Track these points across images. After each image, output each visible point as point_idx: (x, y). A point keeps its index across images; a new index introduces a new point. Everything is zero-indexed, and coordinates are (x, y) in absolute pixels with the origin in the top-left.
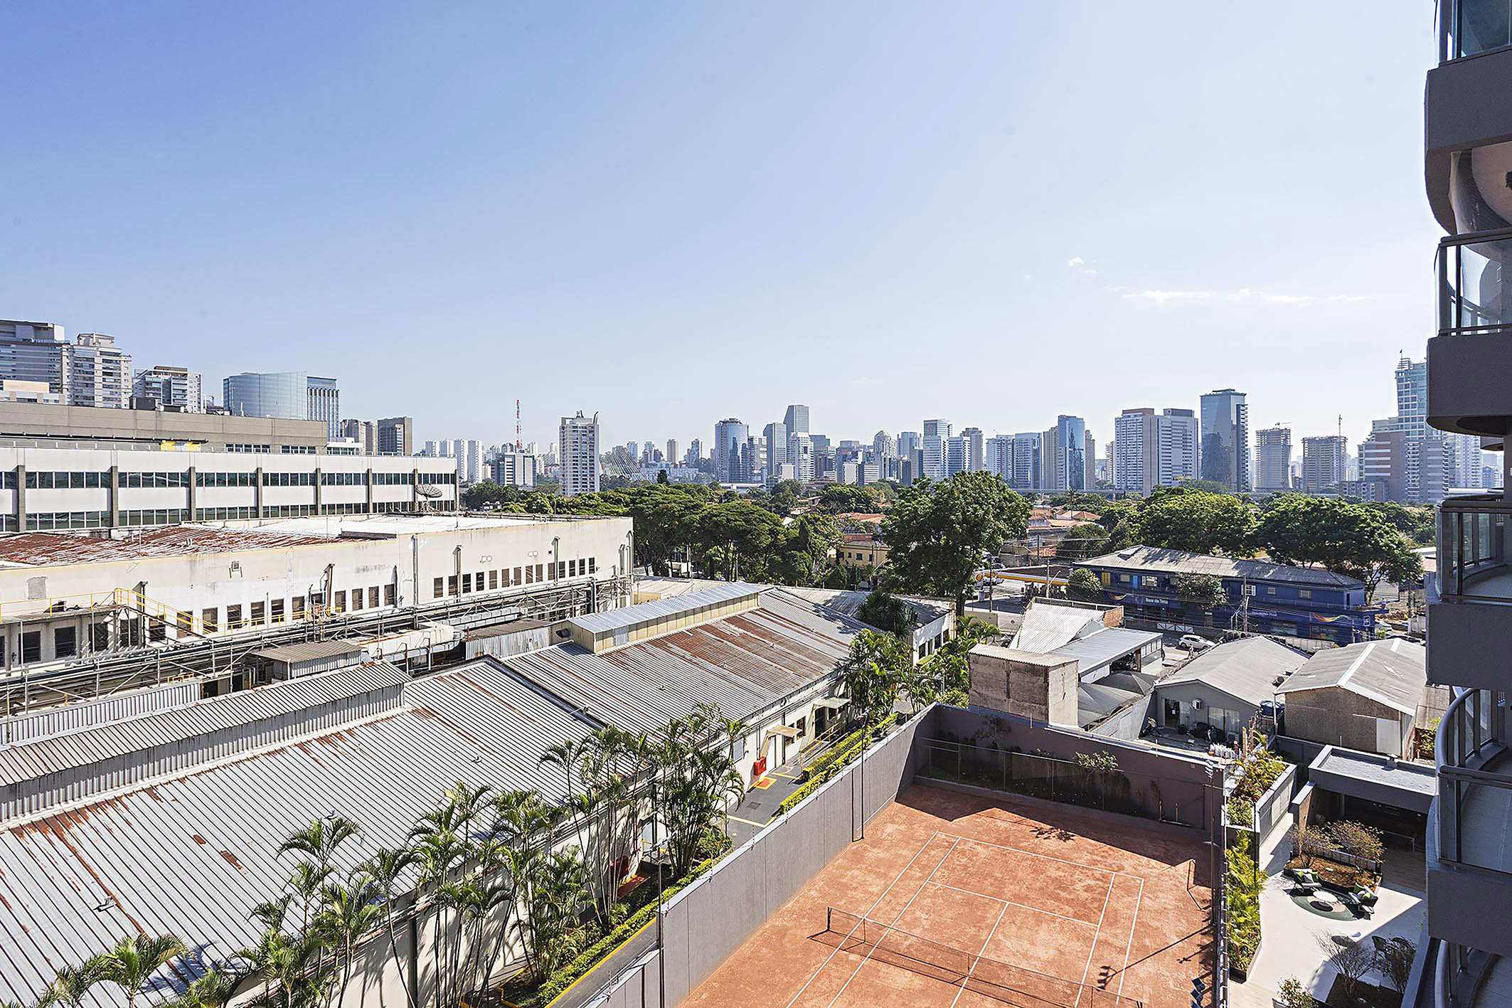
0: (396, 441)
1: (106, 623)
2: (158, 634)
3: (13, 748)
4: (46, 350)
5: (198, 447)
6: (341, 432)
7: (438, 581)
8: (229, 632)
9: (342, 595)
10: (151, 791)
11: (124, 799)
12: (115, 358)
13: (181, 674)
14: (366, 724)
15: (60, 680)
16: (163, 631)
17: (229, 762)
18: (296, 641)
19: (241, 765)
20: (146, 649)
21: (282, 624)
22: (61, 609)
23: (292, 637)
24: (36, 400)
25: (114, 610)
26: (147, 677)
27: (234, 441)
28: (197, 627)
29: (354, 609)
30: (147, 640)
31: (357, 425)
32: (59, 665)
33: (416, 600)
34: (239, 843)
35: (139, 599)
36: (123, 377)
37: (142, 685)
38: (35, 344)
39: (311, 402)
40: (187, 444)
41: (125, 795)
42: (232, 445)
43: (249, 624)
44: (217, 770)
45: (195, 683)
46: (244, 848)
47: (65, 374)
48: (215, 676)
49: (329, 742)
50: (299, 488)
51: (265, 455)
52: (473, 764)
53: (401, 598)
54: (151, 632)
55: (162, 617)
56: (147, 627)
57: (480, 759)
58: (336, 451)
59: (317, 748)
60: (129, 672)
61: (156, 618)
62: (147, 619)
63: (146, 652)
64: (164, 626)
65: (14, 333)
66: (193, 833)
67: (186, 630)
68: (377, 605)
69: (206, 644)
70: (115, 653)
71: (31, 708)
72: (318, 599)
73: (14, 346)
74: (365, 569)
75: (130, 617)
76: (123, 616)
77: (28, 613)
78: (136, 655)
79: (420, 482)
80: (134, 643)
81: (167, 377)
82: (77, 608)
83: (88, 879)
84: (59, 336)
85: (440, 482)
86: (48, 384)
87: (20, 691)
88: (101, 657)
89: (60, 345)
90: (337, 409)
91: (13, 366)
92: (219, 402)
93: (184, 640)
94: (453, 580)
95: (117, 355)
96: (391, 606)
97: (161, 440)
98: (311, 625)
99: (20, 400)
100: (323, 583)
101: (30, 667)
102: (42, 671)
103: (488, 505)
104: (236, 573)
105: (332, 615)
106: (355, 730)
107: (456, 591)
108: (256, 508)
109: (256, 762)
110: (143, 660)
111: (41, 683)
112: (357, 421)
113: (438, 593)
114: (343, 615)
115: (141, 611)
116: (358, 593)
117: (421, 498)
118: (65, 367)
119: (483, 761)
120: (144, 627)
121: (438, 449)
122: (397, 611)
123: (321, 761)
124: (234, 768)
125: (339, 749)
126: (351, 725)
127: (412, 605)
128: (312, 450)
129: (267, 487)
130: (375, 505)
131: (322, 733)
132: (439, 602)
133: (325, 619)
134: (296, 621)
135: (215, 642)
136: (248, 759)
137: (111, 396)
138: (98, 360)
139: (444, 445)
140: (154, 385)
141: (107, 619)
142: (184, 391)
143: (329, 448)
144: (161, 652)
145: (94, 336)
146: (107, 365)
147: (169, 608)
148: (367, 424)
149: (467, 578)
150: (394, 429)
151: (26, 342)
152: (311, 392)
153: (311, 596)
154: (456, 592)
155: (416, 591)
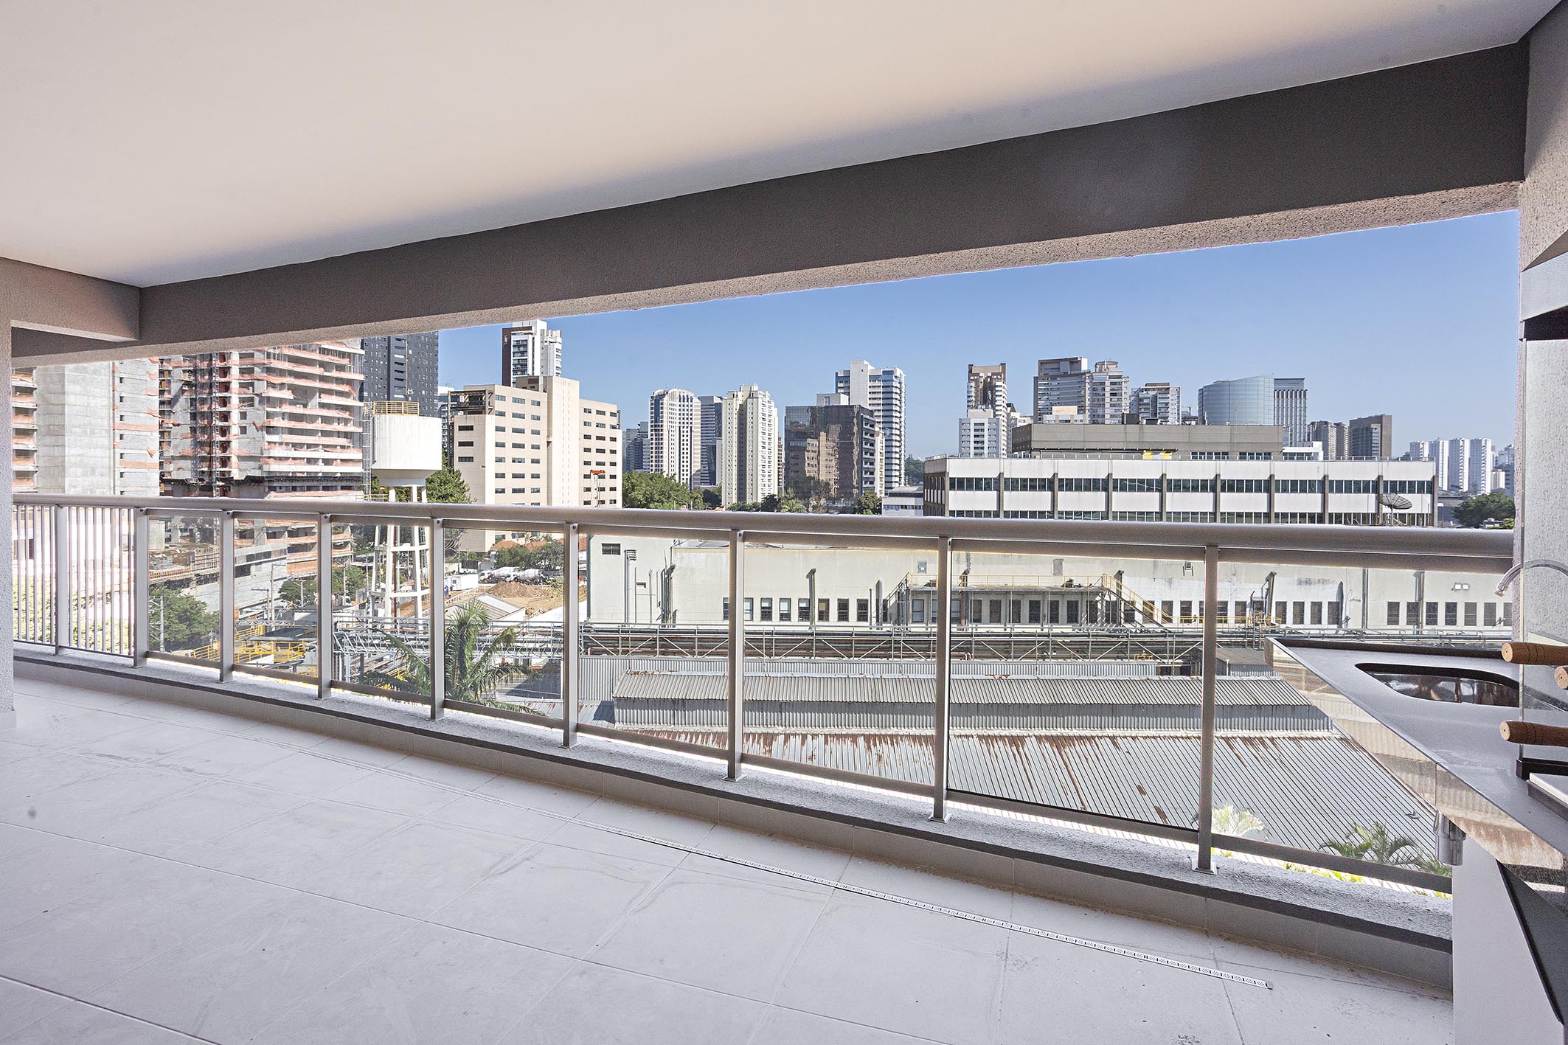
0: (1372, 443)
1: (1097, 601)
2: (1129, 618)
3: (1038, 679)
4: (1075, 380)
5: (1169, 456)
6: (1309, 435)
7: (1393, 607)
8: (1181, 625)
9: (1282, 606)
10: (1113, 738)
11: (1096, 739)
12: (1118, 380)
13: (1144, 655)
14: (1289, 738)
15: (1069, 640)
16: (1134, 614)
17: (1168, 735)
18: (1237, 644)
19: (1176, 740)
20: (1121, 628)
21: (1225, 625)
22: (1071, 586)
23: (1233, 639)
24: (1069, 421)
25: (1101, 591)
26: (1121, 652)
27: (1198, 449)
28: (1158, 616)
29: (1294, 623)
30: (1123, 621)
31: (1327, 427)
32: (1068, 629)
33: (1364, 623)
34: (1169, 805)
35: (1118, 584)
36: (1124, 396)
37: (1118, 658)
38: (1071, 375)
39: (1278, 405)
40: (1162, 454)
41: (1098, 737)
42: (1196, 453)
43: (1198, 620)
44: (1159, 739)
45: (1153, 664)
46: (1173, 810)
47: (1087, 397)
48: (1168, 662)
49: (1252, 744)
50: (1253, 495)
51: (1223, 462)
52: (1407, 818)
53: (1347, 619)
54: (1124, 614)
55: (1133, 603)
56: (1123, 610)
57: (1417, 816)
58: (1291, 457)
59: (1239, 745)
60: (1109, 645)
61: (1128, 602)
62: (1123, 603)
63: (1121, 630)
64: (1134, 611)
65: (1059, 368)
66: (1138, 784)
67: (1149, 617)
68: (1320, 622)
69: (1164, 632)
70: (1100, 628)
71: (1053, 657)
72: (1259, 606)
73: (1058, 379)
74: (1308, 582)
75: (1112, 600)
76: (1107, 598)
77: (1053, 585)
78: (1115, 631)
79: (1386, 491)
80: (1114, 622)
81: (1154, 393)
82: (1080, 586)
83: (1073, 790)
84: (1084, 367)
85: (1412, 491)
86: (1076, 407)
87: (1047, 643)
88: (1093, 629)
89: (1084, 374)
90: (1305, 411)
91: (1058, 395)
92: (1195, 413)
93: (1147, 626)
94: (1413, 608)
95: (1120, 377)
96: (1335, 626)
97: (1143, 450)
98: (1251, 631)
99: (1061, 421)
100: (1265, 591)
101: (1054, 626)
102: (1059, 631)
103: (1492, 523)
104: (1188, 571)
105: (1272, 624)
106: (1278, 741)
107: (1418, 620)
108: (1214, 514)
109: (1189, 742)
110: (1118, 637)
111: (1059, 640)
112: (1326, 423)
113: (1393, 619)
114: (1283, 626)
115: (1119, 594)
116: (1299, 606)
117: (1386, 510)
118: (1088, 392)
119: (1421, 819)
120: (1120, 610)
121: (1426, 453)
122: (1341, 632)
123: (1243, 759)
124: (1171, 741)
125: (1260, 753)
126: (1275, 734)
127: (1359, 627)
128: (1268, 456)
129: (1224, 493)
130: (1331, 515)
131: (1246, 733)
132: (1393, 630)
133: (1265, 627)
134: (1238, 625)
135: (1170, 632)
136: (1182, 738)
137: (1116, 413)
138: (1107, 383)
139: (1434, 447)
140: (1145, 401)
141: (1098, 598)
142: (1167, 404)
143: (1285, 454)
144: (1131, 632)
145: (1106, 363)
146: (1113, 386)
147: (1137, 595)
148: (1338, 425)
149: (1433, 607)
150: (1369, 430)
151: (1065, 375)
152: (1278, 393)
153: (1253, 602)
154: (1417, 623)
155: (1365, 614)
